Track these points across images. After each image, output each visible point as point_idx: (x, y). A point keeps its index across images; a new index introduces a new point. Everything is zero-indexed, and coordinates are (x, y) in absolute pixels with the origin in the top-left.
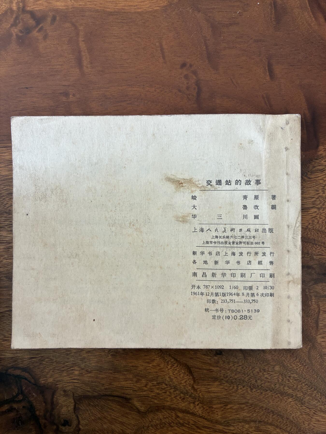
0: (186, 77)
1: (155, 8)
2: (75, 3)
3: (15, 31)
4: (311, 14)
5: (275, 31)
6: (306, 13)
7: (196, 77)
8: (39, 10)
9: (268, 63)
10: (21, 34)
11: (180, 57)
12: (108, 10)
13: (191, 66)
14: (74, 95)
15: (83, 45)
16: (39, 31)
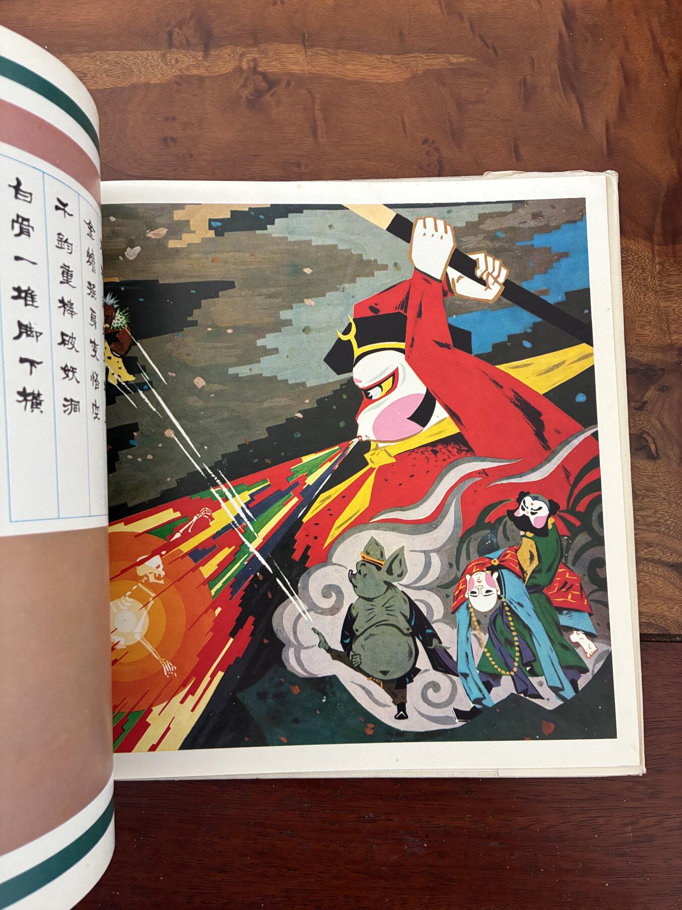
0: (428, 153)
1: (398, 80)
2: (312, 68)
3: (246, 93)
4: (563, 93)
5: (524, 111)
6: (558, 93)
7: (438, 153)
8: (272, 72)
9: (515, 144)
10: (251, 97)
11: (422, 132)
12: (348, 78)
13: (433, 142)
14: (307, 166)
15: (318, 114)
16: (272, 95)
